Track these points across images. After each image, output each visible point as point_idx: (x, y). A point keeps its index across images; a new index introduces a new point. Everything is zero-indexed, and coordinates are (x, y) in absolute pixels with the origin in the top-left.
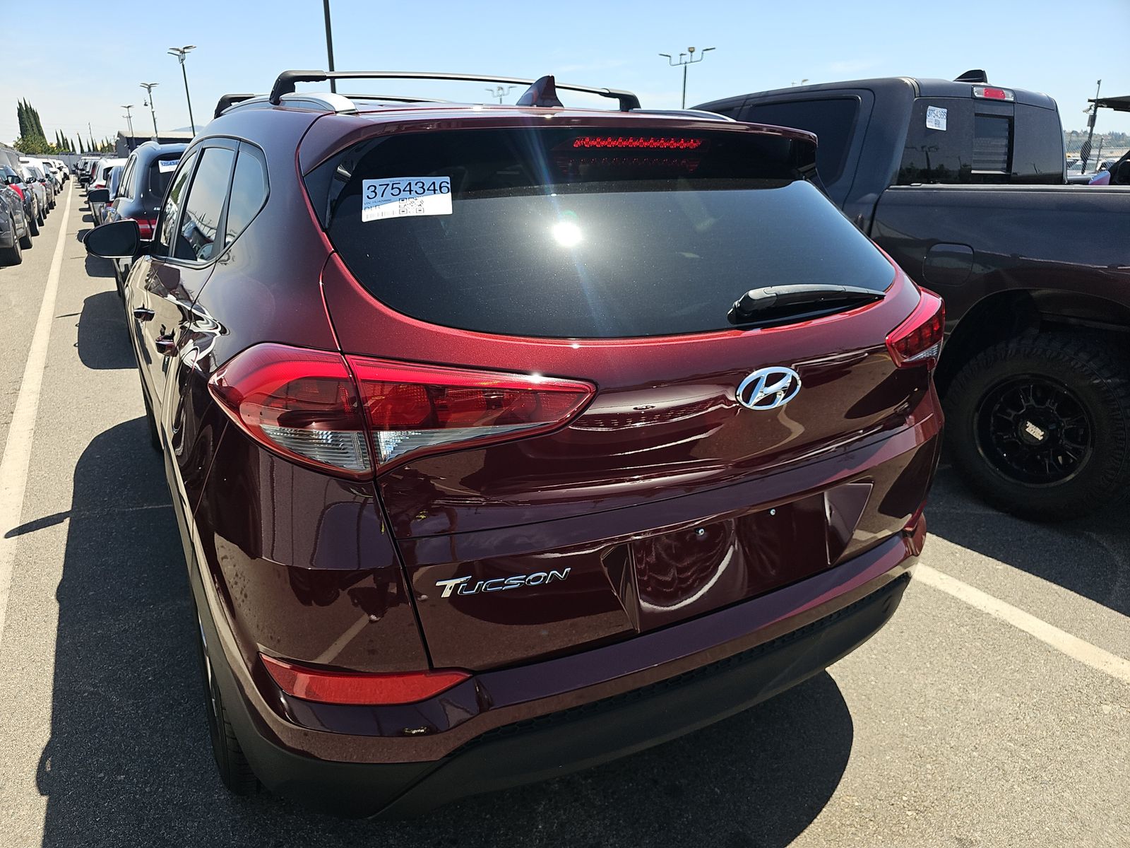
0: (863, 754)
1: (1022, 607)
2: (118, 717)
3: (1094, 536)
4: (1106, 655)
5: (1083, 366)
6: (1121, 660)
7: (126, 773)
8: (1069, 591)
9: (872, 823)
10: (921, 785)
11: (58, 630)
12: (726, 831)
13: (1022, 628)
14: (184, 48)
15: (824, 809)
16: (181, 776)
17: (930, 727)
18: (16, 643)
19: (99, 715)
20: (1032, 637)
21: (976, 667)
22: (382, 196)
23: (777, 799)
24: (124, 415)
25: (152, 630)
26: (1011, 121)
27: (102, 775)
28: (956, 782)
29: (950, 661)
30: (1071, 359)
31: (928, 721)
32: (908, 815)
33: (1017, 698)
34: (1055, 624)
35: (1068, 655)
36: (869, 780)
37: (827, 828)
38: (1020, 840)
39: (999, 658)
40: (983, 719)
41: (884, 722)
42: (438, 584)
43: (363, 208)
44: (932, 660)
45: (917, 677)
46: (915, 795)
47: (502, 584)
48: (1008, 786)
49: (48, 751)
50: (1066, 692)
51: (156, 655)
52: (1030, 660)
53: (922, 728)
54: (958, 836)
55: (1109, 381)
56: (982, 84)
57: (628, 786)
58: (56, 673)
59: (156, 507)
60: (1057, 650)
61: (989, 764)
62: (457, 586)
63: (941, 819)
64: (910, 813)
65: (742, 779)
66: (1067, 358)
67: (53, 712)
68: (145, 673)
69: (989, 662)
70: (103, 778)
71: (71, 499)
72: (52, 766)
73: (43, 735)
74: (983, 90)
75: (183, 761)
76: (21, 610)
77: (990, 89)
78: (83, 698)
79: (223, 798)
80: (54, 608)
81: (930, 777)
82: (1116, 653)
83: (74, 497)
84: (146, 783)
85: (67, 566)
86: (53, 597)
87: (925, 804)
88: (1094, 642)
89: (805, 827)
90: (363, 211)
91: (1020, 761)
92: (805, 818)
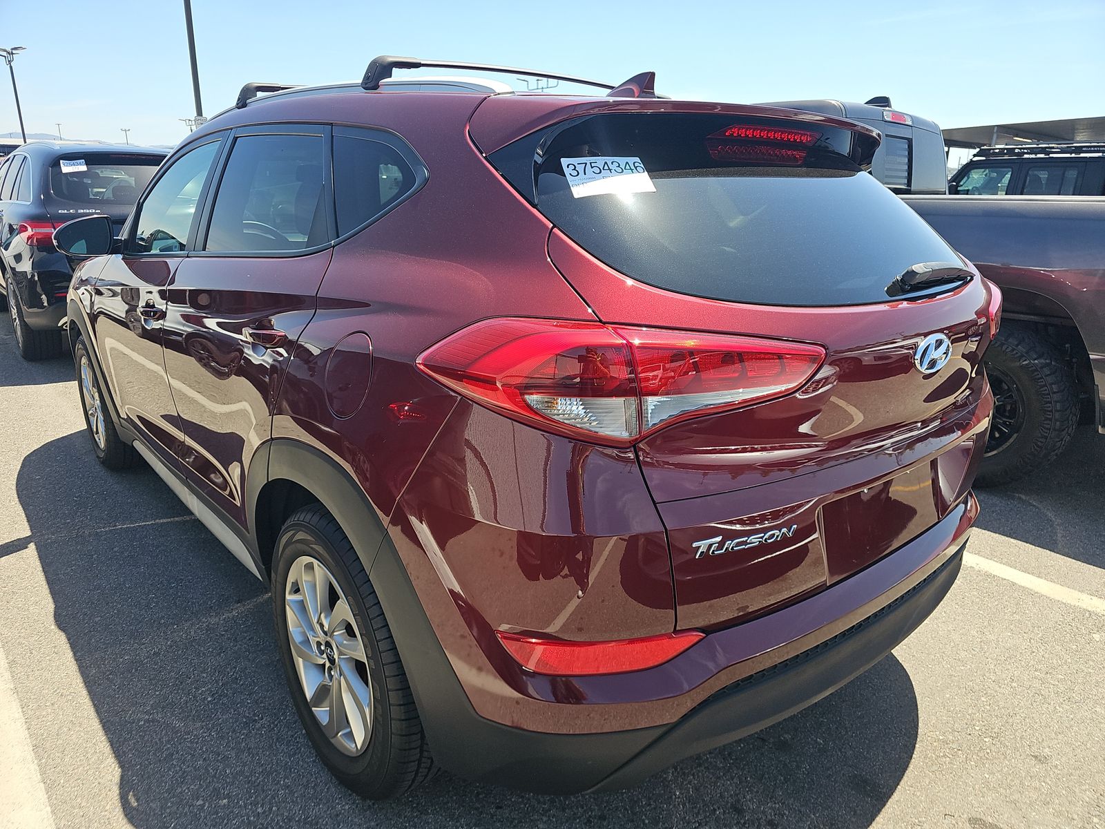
0: (927, 695)
1: (995, 559)
2: (191, 742)
3: (1023, 497)
4: (1076, 594)
5: (1013, 350)
6: (1090, 597)
7: (228, 796)
8: (1025, 544)
9: (960, 752)
10: (984, 715)
11: (76, 660)
12: (843, 774)
13: (1004, 577)
14: (12, 49)
15: (917, 746)
16: (292, 793)
17: (969, 667)
18: (31, 678)
19: (168, 742)
20: (1014, 584)
21: (982, 612)
22: (585, 174)
23: (874, 742)
24: (49, 433)
25: (187, 650)
26: (910, 141)
27: (200, 802)
28: (1011, 710)
29: (960, 610)
30: (1002, 344)
31: (964, 662)
32: (985, 742)
33: (1025, 635)
34: (1026, 571)
35: (1048, 596)
36: (941, 716)
37: (927, 761)
38: (1081, 751)
39: (996, 603)
40: (1007, 655)
41: (930, 666)
42: (695, 545)
43: (571, 186)
44: (945, 610)
45: (940, 625)
46: (983, 724)
47: (745, 543)
48: (1051, 708)
49: (125, 786)
50: (1060, 627)
51: (205, 675)
52: (1021, 603)
53: (963, 668)
54: (1033, 754)
55: (1036, 361)
56: (887, 108)
57: (740, 746)
58: (95, 705)
59: (132, 526)
60: (1037, 593)
61: (1029, 692)
62: (711, 546)
63: (1013, 741)
64: (986, 740)
65: (837, 728)
66: (999, 343)
67: (111, 745)
68: (200, 694)
69: (990, 608)
70: (203, 805)
71: (26, 524)
72: (137, 800)
73: (111, 771)
74: (890, 114)
75: (286, 777)
76: (20, 644)
77: (895, 114)
78: (140, 727)
79: (347, 807)
80: (61, 639)
81: (988, 708)
82: (1082, 591)
83: (28, 521)
84: (255, 804)
85: (53, 593)
86: (53, 627)
87: (996, 730)
88: (1062, 583)
89: (909, 763)
90: (572, 188)
91: (1052, 686)
92: (906, 756)
